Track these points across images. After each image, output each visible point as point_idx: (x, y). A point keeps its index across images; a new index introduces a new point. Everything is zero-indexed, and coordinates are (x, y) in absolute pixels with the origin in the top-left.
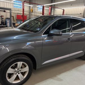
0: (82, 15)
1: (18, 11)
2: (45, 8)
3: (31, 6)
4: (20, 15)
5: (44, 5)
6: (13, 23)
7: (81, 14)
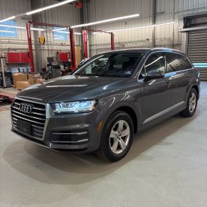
0: (151, 41)
1: (9, 43)
2: (75, 33)
3: (40, 30)
4: (14, 52)
5: (72, 27)
6: (5, 73)
7: (148, 40)
